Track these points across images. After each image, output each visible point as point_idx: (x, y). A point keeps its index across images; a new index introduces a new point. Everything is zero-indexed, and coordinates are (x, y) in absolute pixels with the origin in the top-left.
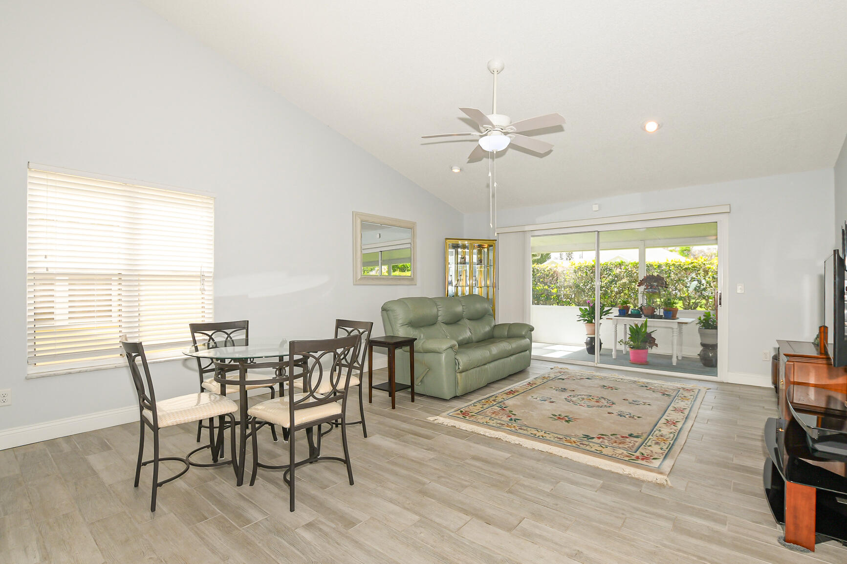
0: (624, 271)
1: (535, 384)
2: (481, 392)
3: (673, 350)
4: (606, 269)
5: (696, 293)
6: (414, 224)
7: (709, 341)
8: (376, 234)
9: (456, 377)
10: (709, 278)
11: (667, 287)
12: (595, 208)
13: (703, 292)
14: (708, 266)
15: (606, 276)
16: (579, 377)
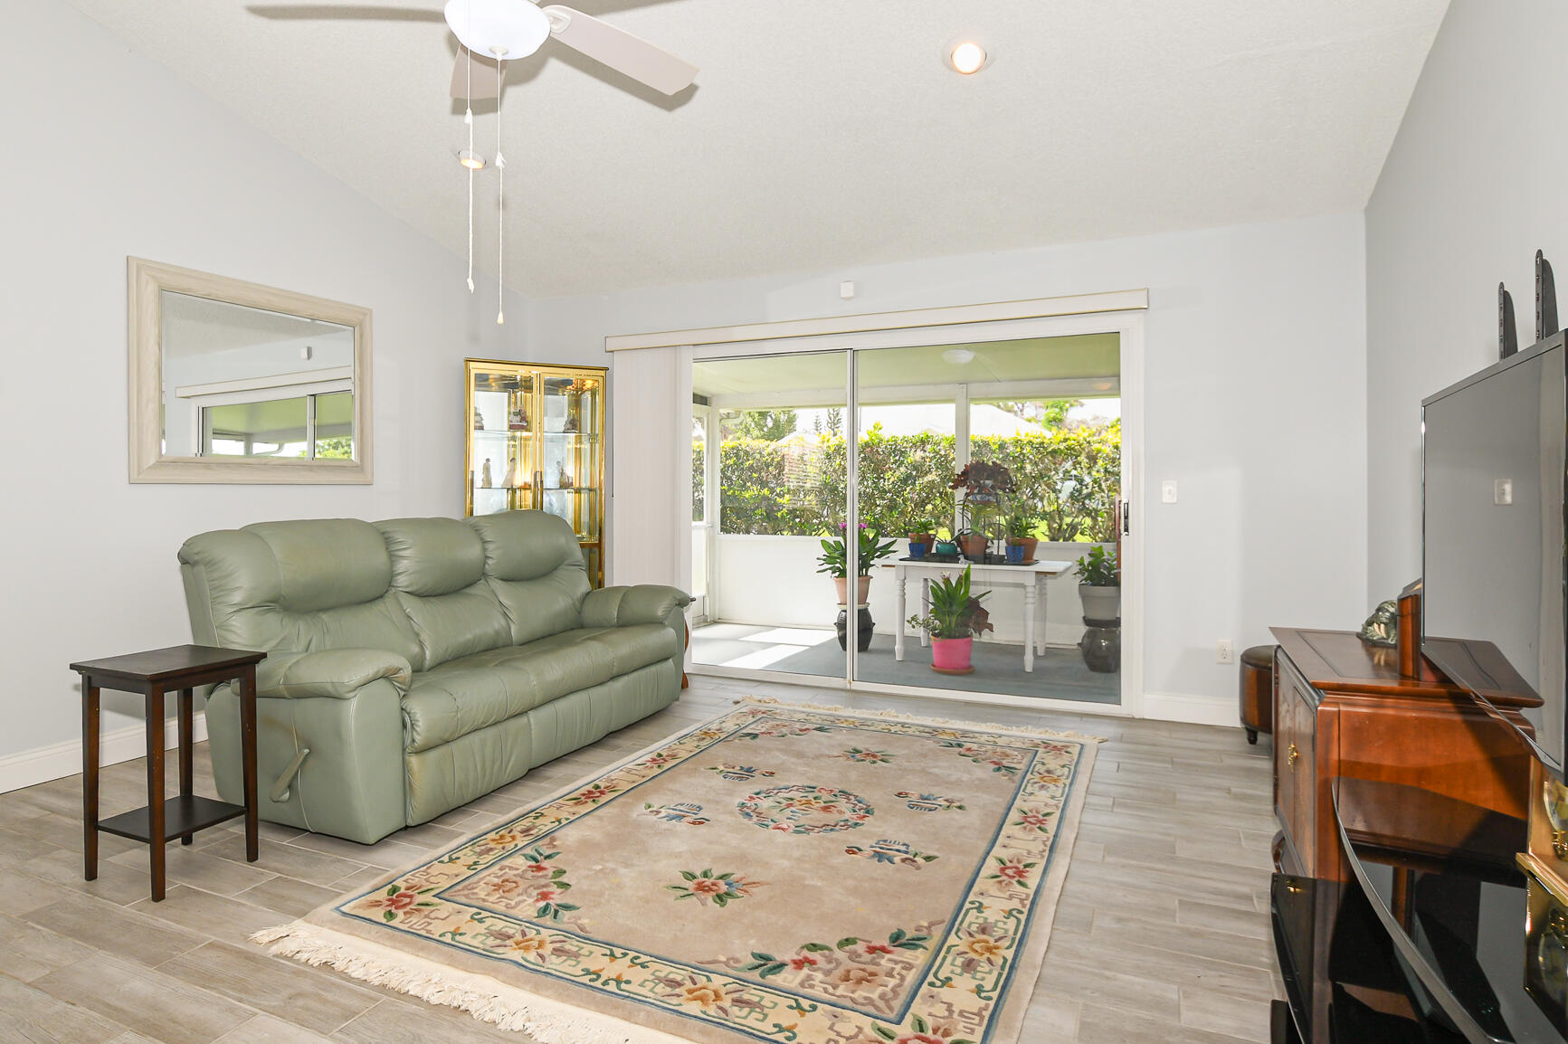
0: (932, 455)
1: (674, 757)
2: (504, 798)
3: (1025, 633)
4: (894, 452)
5: (1073, 504)
6: (366, 312)
7: (1101, 614)
8: (299, 345)
9: (405, 766)
10: (1098, 471)
11: (1014, 492)
12: (847, 290)
13: (1087, 502)
14: (1096, 447)
15: (894, 466)
16: (798, 726)
